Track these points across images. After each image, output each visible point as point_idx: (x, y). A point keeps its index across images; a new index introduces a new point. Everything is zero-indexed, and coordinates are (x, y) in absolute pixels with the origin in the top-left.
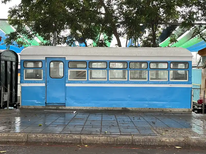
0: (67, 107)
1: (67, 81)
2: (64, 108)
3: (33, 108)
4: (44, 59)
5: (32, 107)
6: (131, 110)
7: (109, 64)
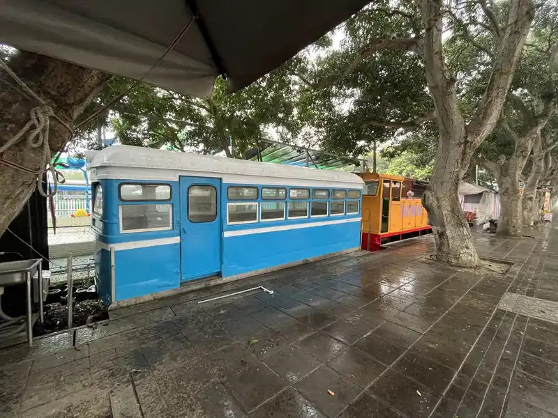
0: (225, 279)
1: (225, 227)
2: (219, 281)
3: (152, 298)
4: (177, 179)
5: (148, 297)
6: (312, 261)
7: (289, 192)
